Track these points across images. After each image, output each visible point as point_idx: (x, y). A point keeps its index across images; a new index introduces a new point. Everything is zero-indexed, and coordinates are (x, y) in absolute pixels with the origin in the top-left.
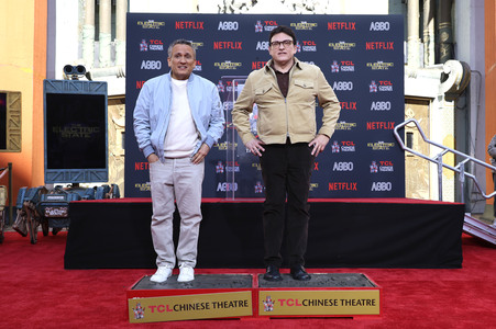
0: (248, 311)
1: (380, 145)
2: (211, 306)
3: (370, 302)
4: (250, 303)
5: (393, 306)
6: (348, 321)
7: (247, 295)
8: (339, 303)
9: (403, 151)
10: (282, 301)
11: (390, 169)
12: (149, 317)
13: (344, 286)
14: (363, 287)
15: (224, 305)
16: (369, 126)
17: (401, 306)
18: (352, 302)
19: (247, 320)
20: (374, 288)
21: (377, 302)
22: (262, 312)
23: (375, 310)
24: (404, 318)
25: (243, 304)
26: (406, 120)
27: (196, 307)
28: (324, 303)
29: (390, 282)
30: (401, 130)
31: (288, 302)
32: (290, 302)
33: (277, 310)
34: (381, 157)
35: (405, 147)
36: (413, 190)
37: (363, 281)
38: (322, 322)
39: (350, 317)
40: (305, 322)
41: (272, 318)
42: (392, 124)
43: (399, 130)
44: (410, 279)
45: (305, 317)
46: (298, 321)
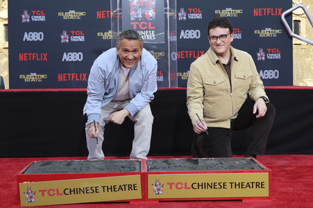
0: (137, 194)
1: (267, 32)
2: (101, 189)
3: (259, 185)
4: (139, 187)
5: (283, 189)
6: (237, 203)
7: (136, 180)
8: (228, 186)
9: (291, 37)
10: (171, 184)
11: (278, 56)
12: (39, 200)
13: (233, 170)
14: (252, 170)
15: (113, 189)
16: (256, 12)
17: (290, 189)
18: (241, 185)
19: (136, 203)
20: (263, 171)
21: (266, 185)
22: (151, 195)
23: (264, 192)
24: (293, 200)
25: (132, 187)
26: (294, 6)
27: (86, 191)
28: (213, 186)
29: (279, 167)
30: (289, 16)
31: (177, 186)
32: (179, 186)
33: (166, 194)
34: (268, 44)
35: (292, 33)
36: (301, 80)
37: (253, 165)
38: (212, 204)
39: (239, 200)
40: (194, 205)
41: (161, 201)
42: (280, 11)
43: (286, 16)
44: (298, 165)
45: (195, 200)
46: (187, 204)
